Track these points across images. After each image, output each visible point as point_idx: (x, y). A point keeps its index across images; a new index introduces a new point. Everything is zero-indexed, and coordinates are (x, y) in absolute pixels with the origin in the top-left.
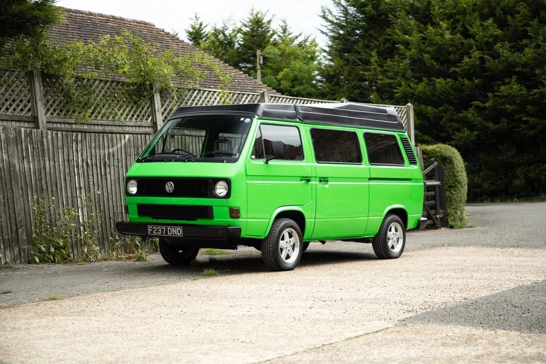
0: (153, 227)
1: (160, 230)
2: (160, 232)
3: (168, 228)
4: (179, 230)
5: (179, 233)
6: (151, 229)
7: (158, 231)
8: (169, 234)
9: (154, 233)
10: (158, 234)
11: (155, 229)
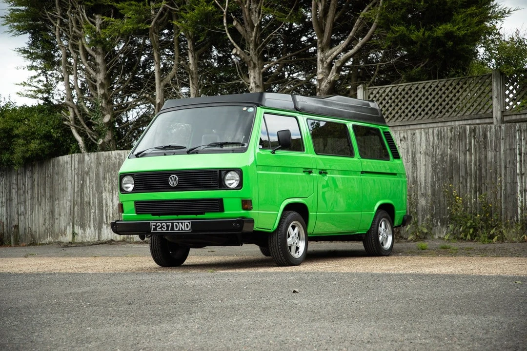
0: (157, 223)
1: (165, 226)
2: (164, 228)
3: (175, 224)
4: (187, 225)
5: (187, 228)
6: (153, 225)
7: (162, 227)
8: (175, 229)
9: (158, 229)
10: (162, 230)
11: (159, 225)
